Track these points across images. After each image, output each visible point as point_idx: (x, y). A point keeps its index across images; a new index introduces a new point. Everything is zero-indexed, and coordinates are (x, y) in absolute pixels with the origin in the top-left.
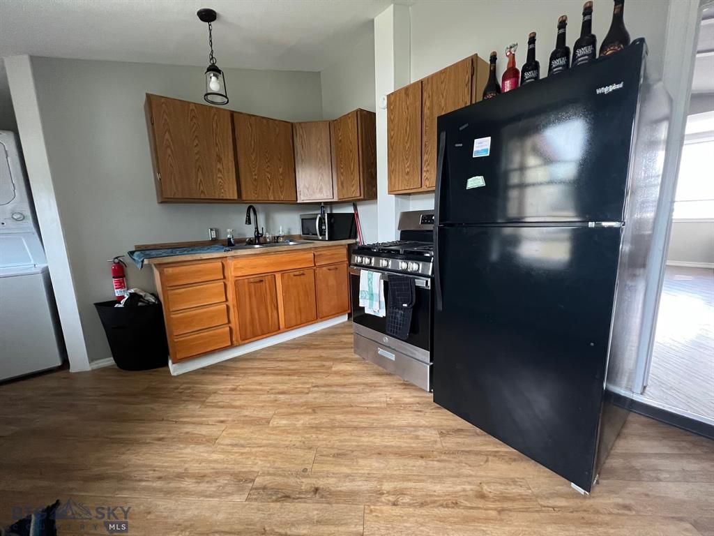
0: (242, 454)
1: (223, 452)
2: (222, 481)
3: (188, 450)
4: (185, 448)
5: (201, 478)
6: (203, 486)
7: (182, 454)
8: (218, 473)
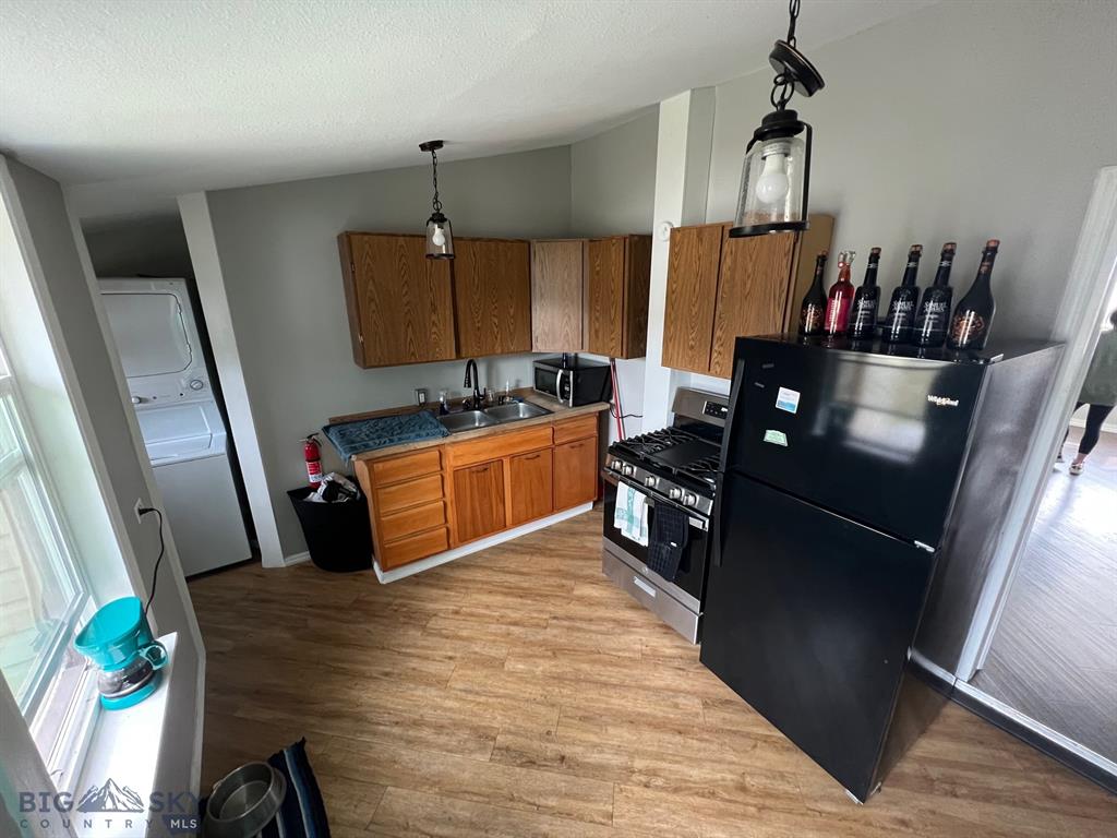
0: (479, 703)
1: (457, 699)
2: (464, 734)
3: (419, 693)
4: (415, 689)
5: (439, 728)
6: (443, 739)
7: (413, 695)
8: (457, 725)
